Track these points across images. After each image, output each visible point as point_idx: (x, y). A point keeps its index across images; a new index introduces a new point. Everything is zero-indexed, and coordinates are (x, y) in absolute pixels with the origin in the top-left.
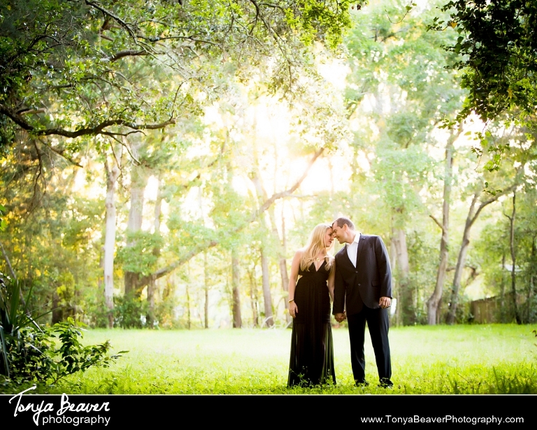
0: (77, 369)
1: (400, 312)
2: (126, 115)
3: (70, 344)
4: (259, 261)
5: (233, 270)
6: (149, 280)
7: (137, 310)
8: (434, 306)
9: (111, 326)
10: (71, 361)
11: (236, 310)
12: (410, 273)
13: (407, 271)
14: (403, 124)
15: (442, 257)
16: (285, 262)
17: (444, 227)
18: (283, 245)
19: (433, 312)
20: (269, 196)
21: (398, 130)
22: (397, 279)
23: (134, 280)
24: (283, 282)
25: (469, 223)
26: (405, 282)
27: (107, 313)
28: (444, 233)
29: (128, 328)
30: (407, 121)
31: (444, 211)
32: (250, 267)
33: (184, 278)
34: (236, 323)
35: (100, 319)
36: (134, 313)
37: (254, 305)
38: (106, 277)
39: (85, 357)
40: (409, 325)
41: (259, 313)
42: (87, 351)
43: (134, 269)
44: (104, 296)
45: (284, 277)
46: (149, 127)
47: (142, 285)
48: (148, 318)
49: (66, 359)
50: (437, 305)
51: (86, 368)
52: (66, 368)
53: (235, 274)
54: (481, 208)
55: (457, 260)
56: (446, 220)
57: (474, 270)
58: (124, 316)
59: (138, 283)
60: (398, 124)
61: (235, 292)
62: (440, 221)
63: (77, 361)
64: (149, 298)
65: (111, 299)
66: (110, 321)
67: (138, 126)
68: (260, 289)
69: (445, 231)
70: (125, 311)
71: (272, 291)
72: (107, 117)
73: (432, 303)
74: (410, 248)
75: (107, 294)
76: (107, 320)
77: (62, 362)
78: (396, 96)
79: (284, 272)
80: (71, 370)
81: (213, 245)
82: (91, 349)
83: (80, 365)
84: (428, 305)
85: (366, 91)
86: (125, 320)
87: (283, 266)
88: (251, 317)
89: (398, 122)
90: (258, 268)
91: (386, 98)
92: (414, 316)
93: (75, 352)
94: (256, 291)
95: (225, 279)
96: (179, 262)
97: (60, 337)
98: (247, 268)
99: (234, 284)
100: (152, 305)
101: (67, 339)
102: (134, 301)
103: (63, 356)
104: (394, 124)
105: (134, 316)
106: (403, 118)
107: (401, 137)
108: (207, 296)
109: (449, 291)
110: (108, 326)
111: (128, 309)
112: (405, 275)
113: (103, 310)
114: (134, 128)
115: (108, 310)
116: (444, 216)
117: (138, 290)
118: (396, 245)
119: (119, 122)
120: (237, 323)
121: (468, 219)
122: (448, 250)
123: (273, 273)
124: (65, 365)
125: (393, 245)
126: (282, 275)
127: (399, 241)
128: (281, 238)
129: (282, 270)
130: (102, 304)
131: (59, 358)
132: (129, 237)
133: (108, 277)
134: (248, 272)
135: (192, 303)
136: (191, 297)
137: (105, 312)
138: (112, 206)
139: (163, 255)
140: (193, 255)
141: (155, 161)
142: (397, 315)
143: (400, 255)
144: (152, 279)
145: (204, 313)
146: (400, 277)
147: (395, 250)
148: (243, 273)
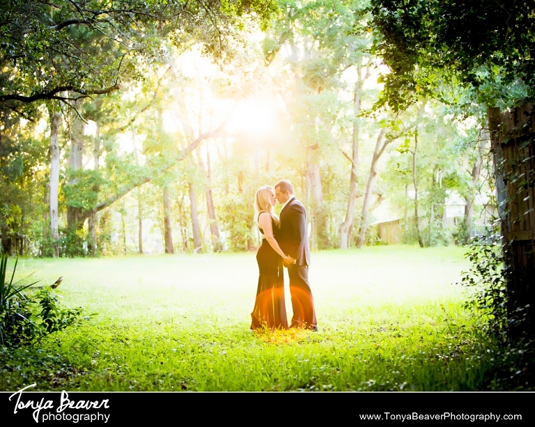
0: (55, 329)
1: (315, 236)
2: (76, 82)
3: (49, 309)
4: (187, 193)
5: (164, 201)
6: (90, 213)
7: (80, 240)
8: (345, 231)
9: (56, 255)
10: (51, 323)
11: (167, 236)
12: (324, 202)
13: (321, 201)
14: (316, 70)
15: (352, 188)
16: (210, 191)
17: (353, 161)
18: (208, 177)
19: (344, 236)
20: (197, 136)
21: (312, 76)
22: (312, 207)
23: (76, 214)
24: (208, 209)
25: (376, 157)
26: (319, 210)
27: (53, 243)
28: (353, 166)
29: (73, 257)
30: (320, 68)
31: (353, 147)
32: (180, 198)
33: (122, 211)
34: (167, 248)
35: (47, 250)
36: (77, 243)
37: (184, 231)
38: (52, 212)
39: (62, 318)
40: (323, 249)
41: (188, 238)
42: (64, 314)
43: (77, 204)
44: (50, 228)
45: (210, 205)
46: (96, 92)
47: (84, 218)
48: (90, 247)
49: (46, 321)
50: (348, 230)
51: (63, 329)
52: (46, 329)
53: (166, 205)
54: (386, 144)
55: (365, 188)
56: (356, 155)
57: (380, 195)
58: (68, 246)
59: (80, 216)
60: (312, 71)
61: (166, 221)
62: (350, 155)
63: (55, 323)
64: (90, 229)
65: (57, 231)
66: (56, 250)
67: (87, 91)
68: (188, 215)
69: (355, 165)
70: (69, 242)
71: (199, 217)
72: (59, 83)
73: (343, 228)
74: (324, 179)
75: (52, 226)
76: (53, 249)
77: (43, 324)
78: (309, 45)
79: (209, 201)
80: (51, 330)
81: (147, 180)
82: (66, 311)
83: (58, 326)
84: (340, 231)
85: (283, 43)
86: (70, 250)
87: (209, 195)
88: (181, 241)
89: (312, 69)
90: (187, 198)
91: (301, 46)
92: (328, 241)
93: (54, 315)
94: (185, 217)
95: (157, 208)
96: (116, 196)
97: (41, 303)
98: (177, 199)
99: (165, 213)
100: (93, 236)
101: (46, 305)
102: (77, 232)
103: (44, 319)
104: (308, 71)
105: (77, 246)
106: (316, 65)
107: (315, 82)
108: (140, 224)
109: (358, 218)
110: (54, 255)
111: (72, 239)
112: (320, 204)
113: (49, 241)
114: (84, 93)
115: (54, 241)
116: (353, 151)
117: (81, 222)
118: (310, 177)
119: (69, 88)
120: (169, 249)
121: (375, 154)
122: (357, 182)
123: (199, 201)
124: (45, 326)
125: (308, 176)
126: (208, 203)
127: (313, 174)
128: (206, 170)
129: (207, 199)
130: (48, 235)
131: (40, 321)
132: (72, 176)
133: (54, 211)
134: (177, 202)
135: (127, 230)
136: (126, 225)
137: (51, 243)
138: (56, 148)
139: (102, 191)
140: (129, 190)
141: (98, 114)
142: (312, 239)
143: (314, 186)
144: (93, 212)
145: (138, 239)
146: (314, 206)
147: (310, 182)
148: (173, 203)
